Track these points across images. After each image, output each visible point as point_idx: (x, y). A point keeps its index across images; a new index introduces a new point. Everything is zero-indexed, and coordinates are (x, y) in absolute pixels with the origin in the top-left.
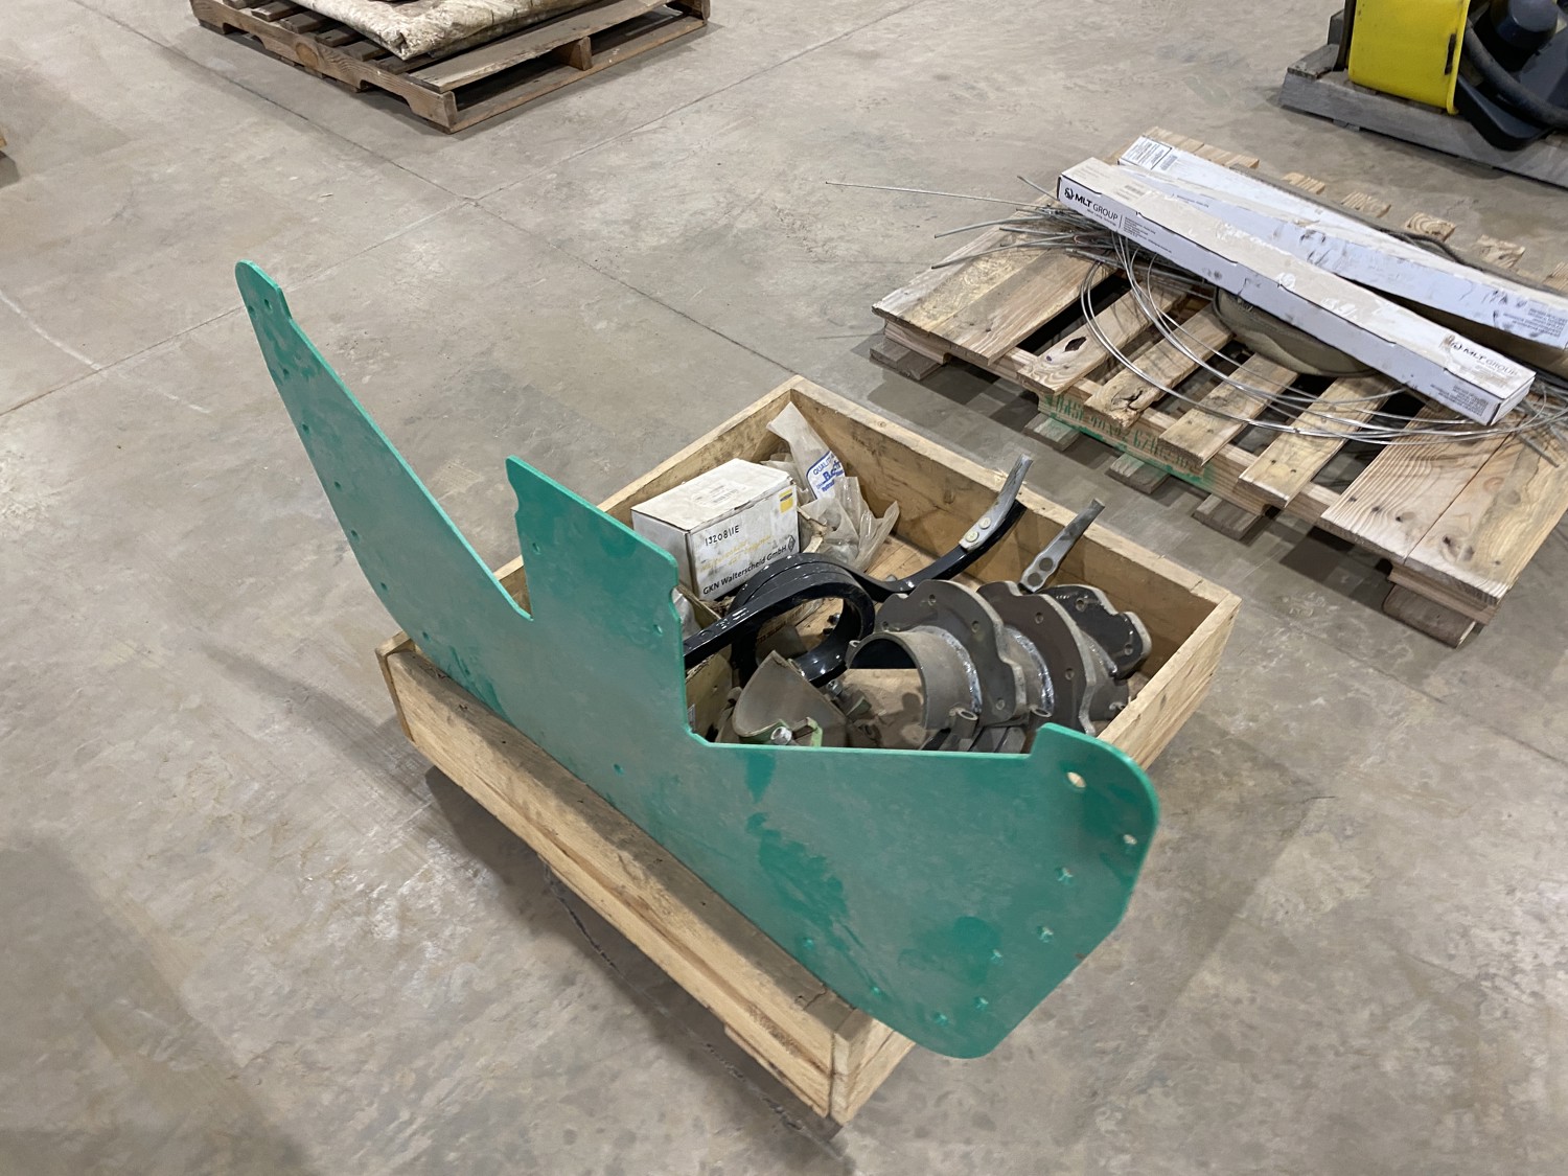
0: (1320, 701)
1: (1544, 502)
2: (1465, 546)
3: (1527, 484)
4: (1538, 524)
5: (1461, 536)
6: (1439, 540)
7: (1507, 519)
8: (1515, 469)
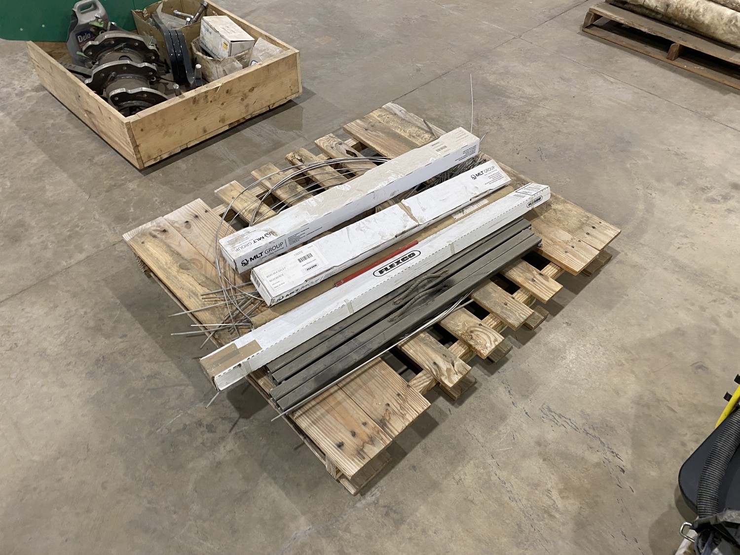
0: (132, 210)
1: (176, 278)
2: (159, 236)
3: (192, 277)
4: (161, 268)
5: (166, 237)
6: (166, 228)
7: (170, 258)
8: (206, 277)
